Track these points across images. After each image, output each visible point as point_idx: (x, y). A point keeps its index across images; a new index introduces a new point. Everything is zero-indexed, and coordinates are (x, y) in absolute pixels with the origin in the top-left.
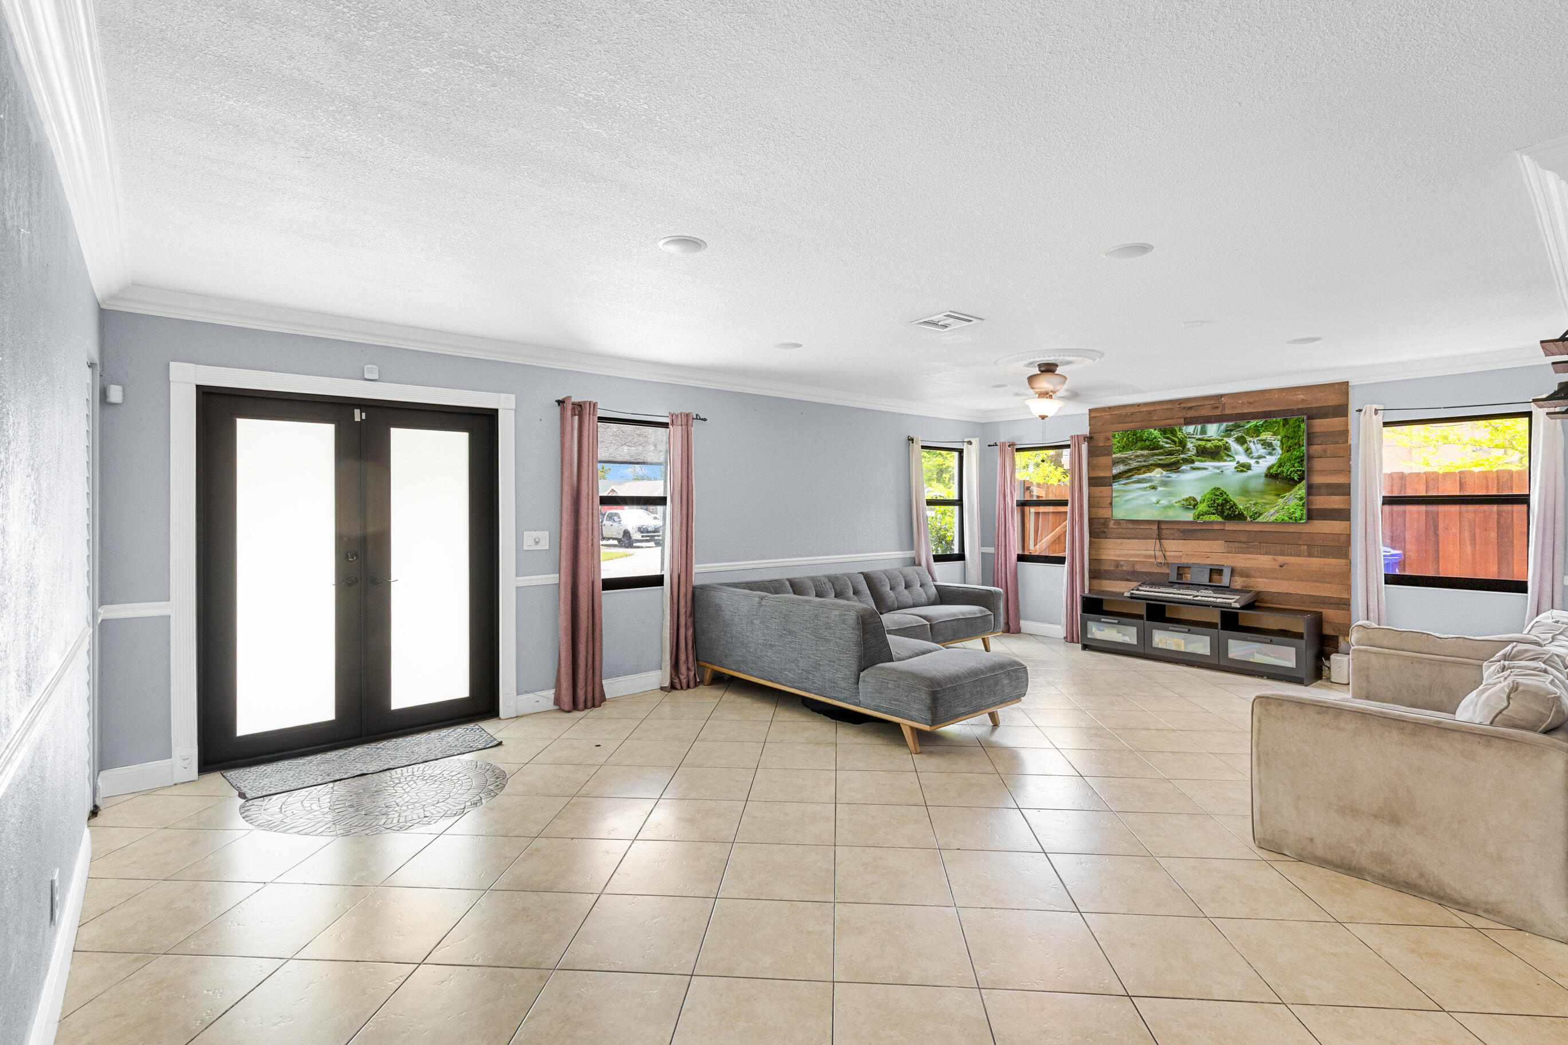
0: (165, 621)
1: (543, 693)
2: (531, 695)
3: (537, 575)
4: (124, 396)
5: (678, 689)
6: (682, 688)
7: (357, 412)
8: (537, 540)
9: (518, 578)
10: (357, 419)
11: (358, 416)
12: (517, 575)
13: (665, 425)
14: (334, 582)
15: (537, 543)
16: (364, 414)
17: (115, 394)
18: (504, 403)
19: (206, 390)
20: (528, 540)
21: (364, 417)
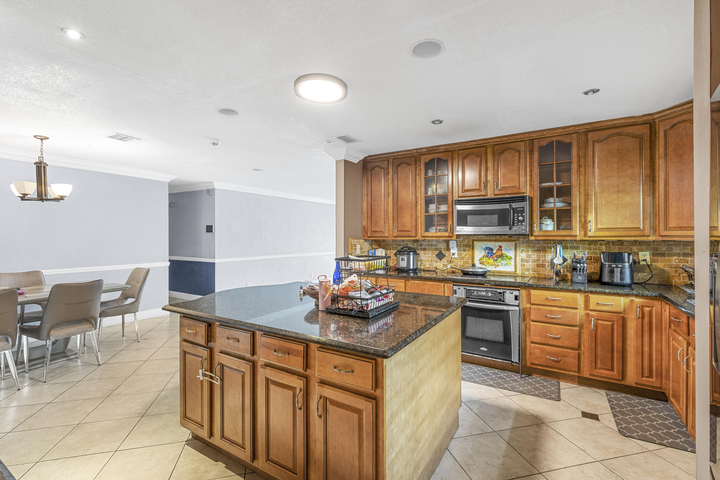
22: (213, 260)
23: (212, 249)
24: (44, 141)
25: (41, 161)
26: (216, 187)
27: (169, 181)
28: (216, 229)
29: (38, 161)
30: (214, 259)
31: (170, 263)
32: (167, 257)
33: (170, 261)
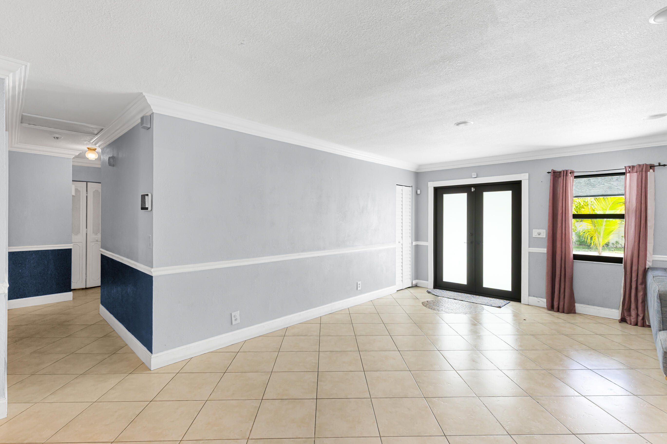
0: (427, 246)
1: (542, 299)
2: (536, 298)
3: (539, 248)
4: (421, 193)
7: (472, 188)
8: (539, 233)
9: (530, 248)
13: (623, 174)
15: (539, 234)
16: (474, 189)
17: (419, 192)
18: (523, 177)
19: (436, 188)
20: (535, 233)
21: (474, 190)
23: (149, 246)
26: (156, 110)
28: (156, 203)
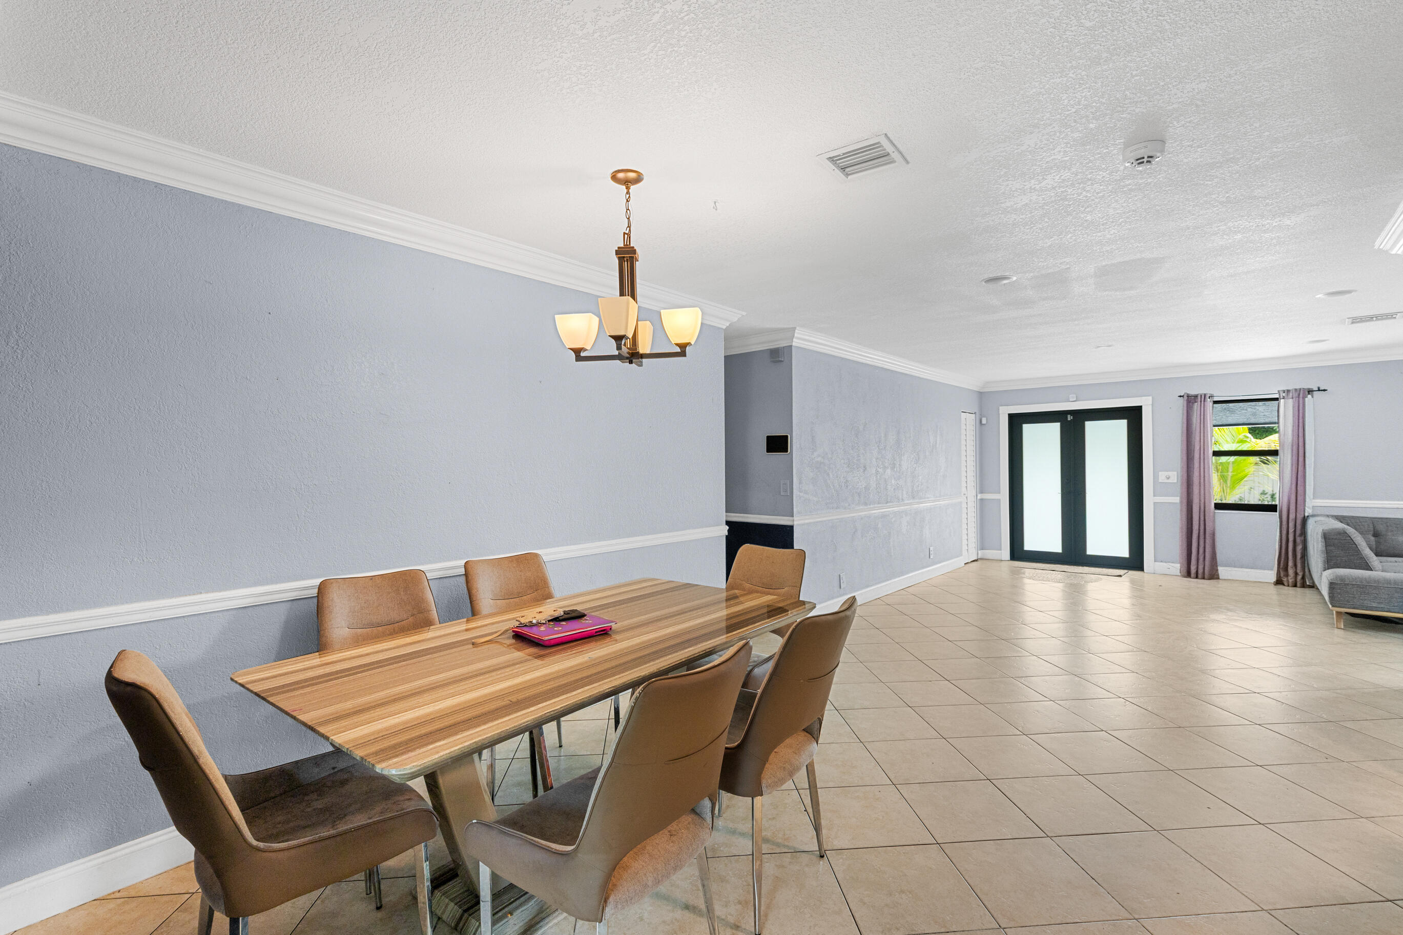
0: (999, 500)
1: (1174, 565)
2: (1164, 564)
3: (1169, 496)
4: (987, 422)
5: (1284, 585)
6: (1288, 586)
7: (1069, 416)
9: (1155, 498)
10: (1069, 419)
11: (1070, 418)
12: (1154, 496)
13: (1276, 400)
14: (1060, 492)
15: (1168, 478)
16: (1072, 417)
17: (984, 421)
18: (1145, 402)
19: (1012, 415)
20: (1162, 477)
22: (789, 520)
23: (782, 493)
24: (633, 188)
25: (627, 245)
26: (796, 343)
27: (724, 325)
28: (795, 444)
29: (622, 246)
30: (791, 518)
31: (728, 528)
32: (723, 516)
33: (728, 523)
